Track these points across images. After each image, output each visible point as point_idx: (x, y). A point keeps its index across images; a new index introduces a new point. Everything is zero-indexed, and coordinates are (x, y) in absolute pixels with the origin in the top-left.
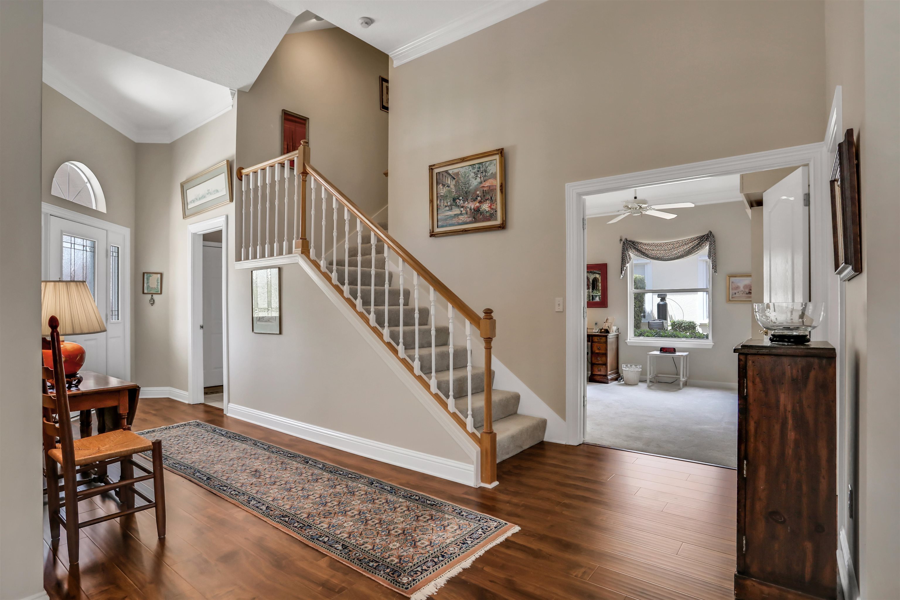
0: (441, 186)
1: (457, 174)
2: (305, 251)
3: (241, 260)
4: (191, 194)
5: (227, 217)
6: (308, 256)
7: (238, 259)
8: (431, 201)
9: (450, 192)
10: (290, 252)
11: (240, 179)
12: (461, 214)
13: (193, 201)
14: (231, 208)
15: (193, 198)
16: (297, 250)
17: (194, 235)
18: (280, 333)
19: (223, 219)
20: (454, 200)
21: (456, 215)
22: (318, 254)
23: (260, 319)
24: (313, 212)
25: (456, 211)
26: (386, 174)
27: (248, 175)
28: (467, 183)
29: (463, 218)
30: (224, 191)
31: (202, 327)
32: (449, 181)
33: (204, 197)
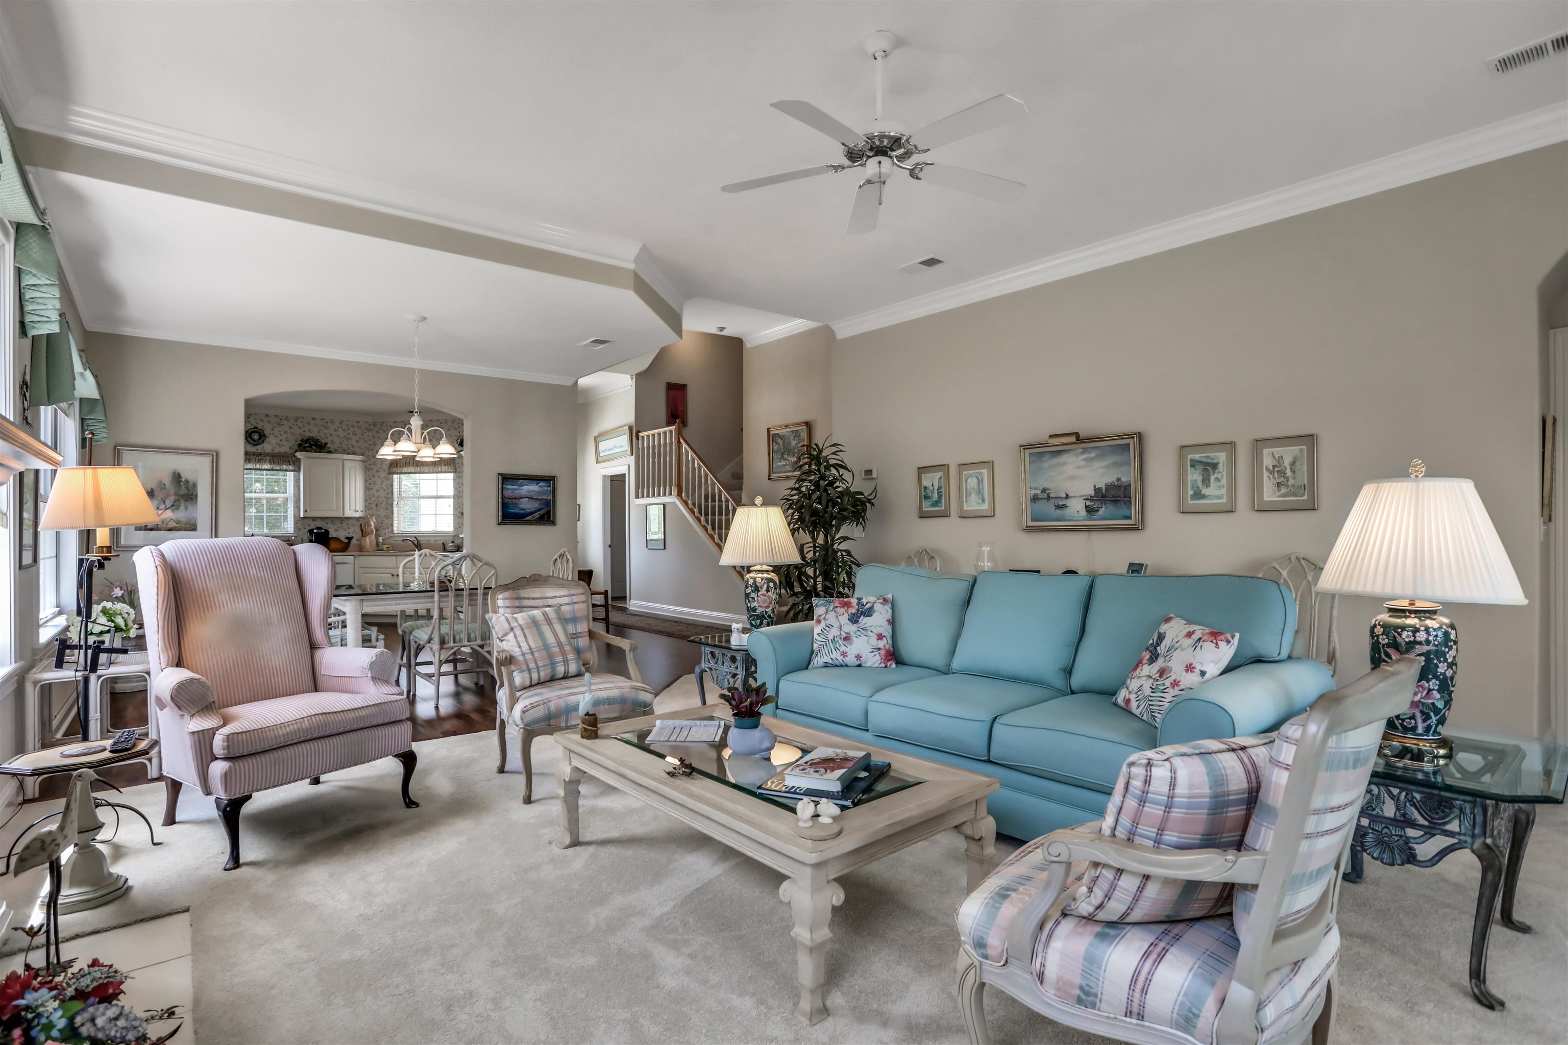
0: (774, 444)
1: (784, 436)
2: (679, 494)
3: (638, 498)
4: (603, 445)
5: (629, 466)
6: (681, 497)
7: (637, 497)
8: (769, 454)
9: (779, 448)
10: (670, 494)
11: (638, 438)
12: (786, 465)
13: (604, 451)
14: (631, 460)
15: (604, 449)
16: (675, 491)
17: (605, 476)
18: (665, 548)
19: (626, 467)
20: (782, 454)
21: (784, 466)
22: (688, 496)
23: (651, 540)
24: (684, 469)
25: (783, 463)
26: (742, 430)
27: (643, 437)
28: (789, 443)
29: (788, 468)
30: (627, 447)
31: (610, 546)
32: (779, 441)
33: (612, 449)
